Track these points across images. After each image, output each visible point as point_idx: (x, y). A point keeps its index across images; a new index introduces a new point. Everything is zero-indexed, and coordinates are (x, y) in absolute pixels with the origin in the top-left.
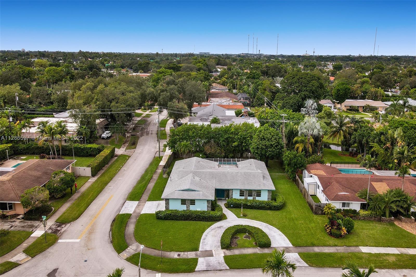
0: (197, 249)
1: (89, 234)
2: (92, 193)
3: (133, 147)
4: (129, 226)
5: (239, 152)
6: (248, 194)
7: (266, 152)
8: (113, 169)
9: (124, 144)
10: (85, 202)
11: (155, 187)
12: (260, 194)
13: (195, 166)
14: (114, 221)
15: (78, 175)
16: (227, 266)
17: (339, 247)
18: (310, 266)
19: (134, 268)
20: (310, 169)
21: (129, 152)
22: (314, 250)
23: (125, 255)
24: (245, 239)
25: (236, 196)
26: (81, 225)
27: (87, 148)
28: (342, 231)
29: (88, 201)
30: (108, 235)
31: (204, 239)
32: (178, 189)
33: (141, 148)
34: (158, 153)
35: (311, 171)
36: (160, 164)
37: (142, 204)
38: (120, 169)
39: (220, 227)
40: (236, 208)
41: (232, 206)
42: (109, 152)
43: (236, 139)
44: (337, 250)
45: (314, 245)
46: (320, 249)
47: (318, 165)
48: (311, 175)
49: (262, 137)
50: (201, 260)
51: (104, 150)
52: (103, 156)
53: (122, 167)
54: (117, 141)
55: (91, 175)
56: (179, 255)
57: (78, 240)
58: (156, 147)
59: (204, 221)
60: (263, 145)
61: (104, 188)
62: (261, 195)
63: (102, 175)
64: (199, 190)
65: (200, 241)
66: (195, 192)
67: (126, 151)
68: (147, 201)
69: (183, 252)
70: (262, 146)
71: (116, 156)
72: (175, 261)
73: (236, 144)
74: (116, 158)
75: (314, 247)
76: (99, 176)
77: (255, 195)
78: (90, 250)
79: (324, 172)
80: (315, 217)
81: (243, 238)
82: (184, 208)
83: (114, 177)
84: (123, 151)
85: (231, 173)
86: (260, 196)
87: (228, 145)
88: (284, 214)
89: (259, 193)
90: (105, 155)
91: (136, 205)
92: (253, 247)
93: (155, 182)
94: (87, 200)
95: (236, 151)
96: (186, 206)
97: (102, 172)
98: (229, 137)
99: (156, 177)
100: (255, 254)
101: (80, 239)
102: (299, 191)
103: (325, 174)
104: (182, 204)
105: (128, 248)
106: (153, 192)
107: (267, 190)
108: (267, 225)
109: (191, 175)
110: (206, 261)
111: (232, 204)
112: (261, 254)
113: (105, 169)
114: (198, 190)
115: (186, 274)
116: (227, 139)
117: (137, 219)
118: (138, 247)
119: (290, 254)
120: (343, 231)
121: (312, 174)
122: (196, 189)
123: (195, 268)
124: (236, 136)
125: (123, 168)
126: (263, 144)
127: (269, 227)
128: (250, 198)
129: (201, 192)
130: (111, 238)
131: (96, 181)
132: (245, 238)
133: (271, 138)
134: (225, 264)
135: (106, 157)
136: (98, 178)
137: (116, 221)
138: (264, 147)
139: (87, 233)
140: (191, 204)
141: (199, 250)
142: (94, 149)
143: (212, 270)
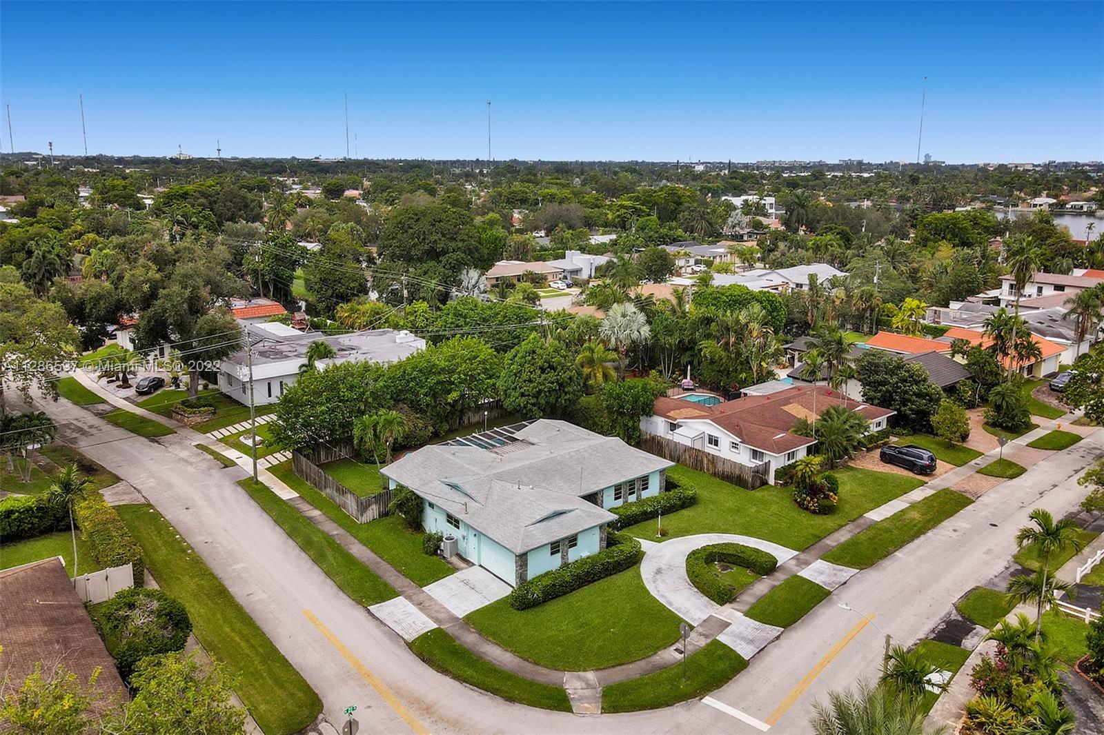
6: (627, 490)
11: (379, 551)
14: (425, 660)
16: (773, 626)
17: (847, 527)
18: (861, 569)
20: (660, 412)
23: (586, 705)
24: (725, 572)
28: (833, 500)
32: (529, 522)
35: (670, 414)
36: (284, 497)
37: (420, 598)
38: (189, 545)
39: (658, 572)
40: (627, 527)
41: (619, 524)
43: (454, 384)
44: (850, 532)
45: (818, 538)
46: (832, 540)
50: (725, 638)
53: (183, 538)
56: (680, 651)
62: (649, 484)
65: (670, 610)
66: (564, 515)
68: (422, 586)
69: (678, 643)
77: (638, 489)
81: (721, 572)
82: (557, 560)
83: (208, 568)
86: (648, 487)
89: (645, 482)
91: (413, 607)
92: (757, 579)
96: (560, 555)
103: (704, 413)
104: (552, 554)
105: (569, 691)
106: (398, 563)
107: (659, 471)
110: (734, 636)
111: (620, 521)
114: (569, 508)
117: (473, 630)
118: (581, 679)
119: (812, 565)
121: (678, 418)
122: (565, 509)
123: (738, 656)
124: (455, 377)
125: (194, 540)
128: (632, 499)
130: (490, 694)
132: (723, 570)
134: (767, 625)
137: (433, 658)
139: (417, 713)
140: (570, 547)
141: (695, 626)
143: (766, 644)
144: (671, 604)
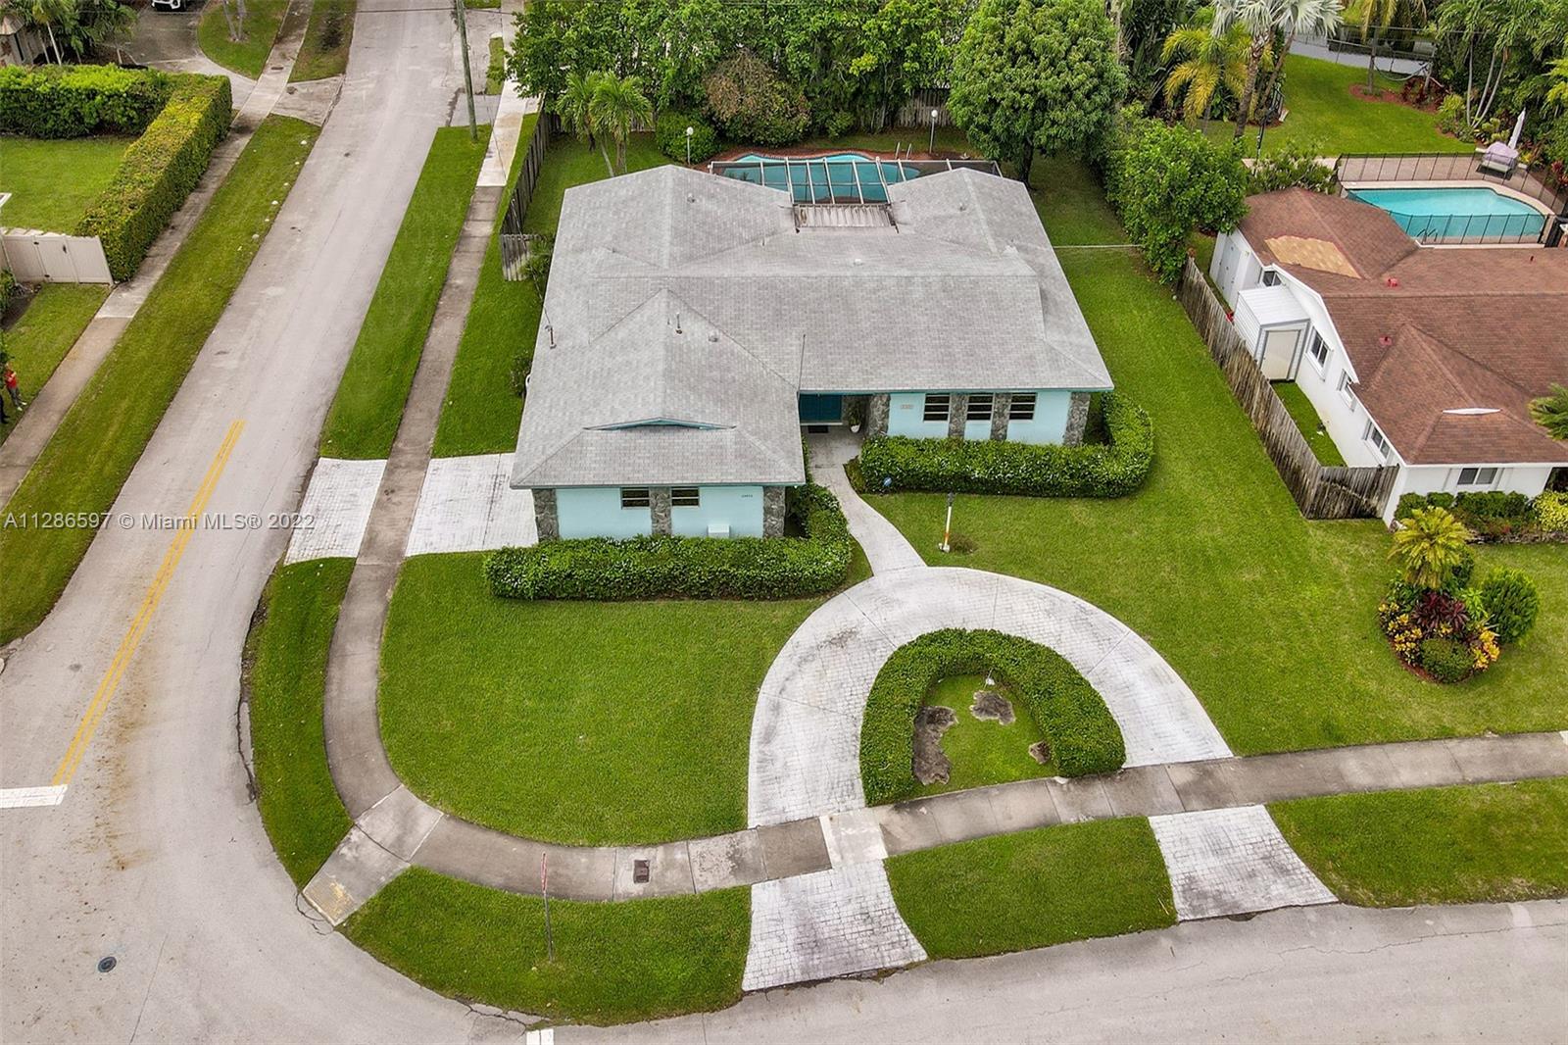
0: (731, 820)
1: (120, 738)
2: (124, 404)
3: (329, 61)
4: (344, 656)
5: (878, 105)
6: (971, 408)
7: (1035, 127)
8: (234, 223)
9: (279, 40)
10: (87, 481)
11: (467, 350)
12: (1032, 408)
13: (678, 234)
14: (258, 616)
15: (39, 278)
16: (911, 936)
17: (1466, 745)
18: (1345, 899)
19: (396, 995)
20: (1260, 227)
21: (309, 96)
22: (1341, 776)
23: (340, 889)
24: (983, 718)
25: (906, 422)
26: (69, 663)
27: (69, 91)
28: (1478, 652)
29: (101, 470)
30: (228, 736)
31: (767, 739)
32: (597, 422)
33: (376, 73)
34: (463, 98)
35: (1272, 243)
36: (483, 180)
37: (404, 478)
38: (270, 224)
39: (840, 640)
40: (911, 490)
41: (888, 481)
42: (196, 118)
43: (867, 37)
44: (1457, 764)
45: (1334, 738)
46: (1371, 764)
47: (1300, 199)
48: (1274, 267)
49: (1020, 46)
50: (766, 899)
51: (170, 109)
52: (162, 149)
53: (279, 208)
54: (240, 25)
55: (105, 277)
56: (642, 873)
57: (52, 795)
58: (448, 63)
59: (751, 598)
60: (1023, 92)
61: (190, 365)
62: (1036, 412)
63: (170, 274)
64: (717, 422)
65: (746, 754)
66: (695, 433)
67: (291, 91)
68: (434, 456)
69: (661, 849)
70: (1017, 95)
71: (243, 129)
72: (626, 920)
73: (867, 61)
74: (243, 142)
75: (1339, 754)
76: (158, 274)
77: (1001, 415)
78: (126, 873)
79: (1340, 258)
80: (1316, 534)
81: (969, 716)
82: (639, 523)
83: (239, 279)
84: (276, 92)
85: (873, 285)
86: (1030, 417)
87: (825, 65)
88: (1159, 521)
89: (1023, 405)
90: (173, 143)
91: (370, 494)
92: (1035, 775)
93: (465, 308)
94: (94, 459)
95: (866, 97)
96: (647, 511)
97: (170, 245)
98: (834, 27)
99: (465, 272)
100: (1047, 828)
101: (64, 781)
102: (1205, 352)
103: (1350, 271)
104: (626, 504)
105: (355, 835)
106: (458, 392)
107: (1068, 390)
108: (1082, 609)
109: (659, 304)
110: (796, 904)
111: (891, 476)
112: (1078, 826)
113: (185, 220)
114: (709, 422)
115: (696, 1019)
116: (821, 35)
117: (390, 595)
118: (406, 820)
119: (1227, 812)
120: (1481, 648)
121: (1277, 262)
122: (699, 420)
123: (738, 969)
124: (871, 22)
125: (286, 218)
126: (1024, 85)
127: (1092, 620)
128: (978, 431)
129: (729, 434)
130: (249, 754)
131: (144, 314)
132: (980, 710)
133: (1068, 51)
134: (901, 925)
135: (183, 158)
136: (152, 299)
137: (269, 623)
138: (1028, 101)
139: (108, 725)
140: (675, 503)
141: (751, 824)
142: (109, 97)
143: (836, 973)
144: (768, 737)
